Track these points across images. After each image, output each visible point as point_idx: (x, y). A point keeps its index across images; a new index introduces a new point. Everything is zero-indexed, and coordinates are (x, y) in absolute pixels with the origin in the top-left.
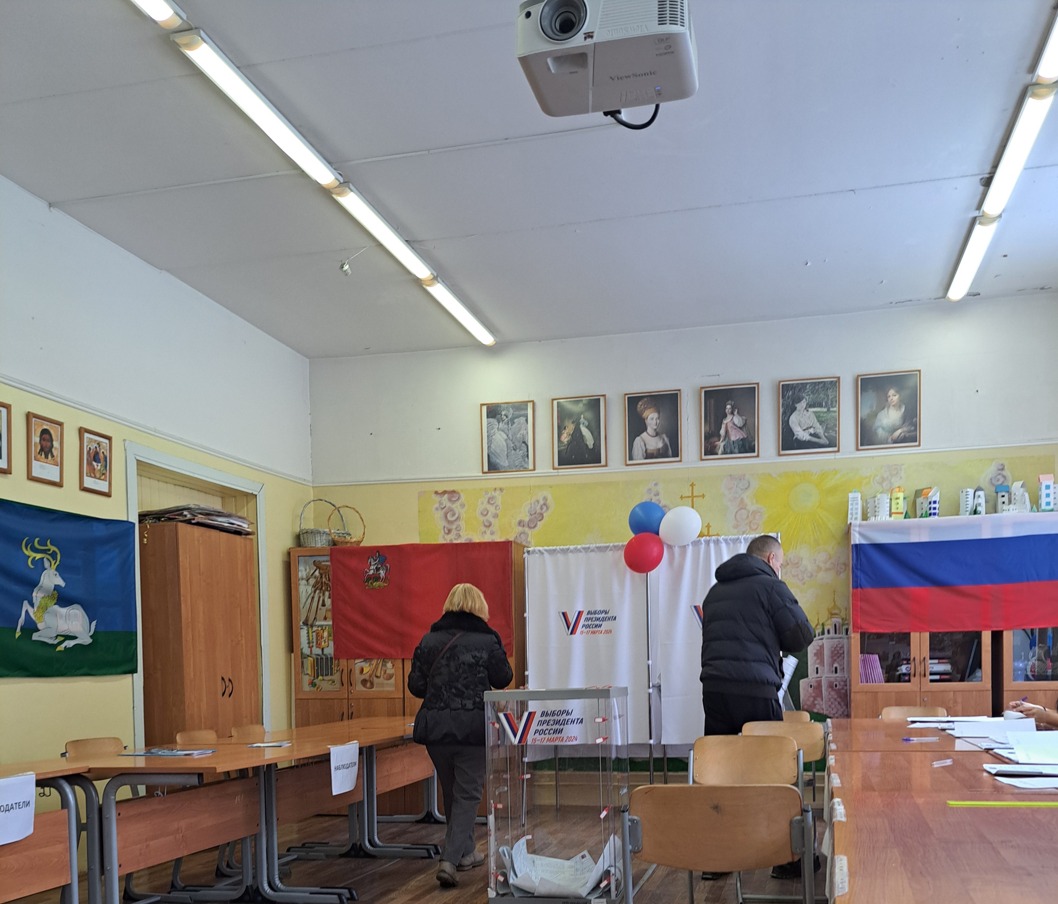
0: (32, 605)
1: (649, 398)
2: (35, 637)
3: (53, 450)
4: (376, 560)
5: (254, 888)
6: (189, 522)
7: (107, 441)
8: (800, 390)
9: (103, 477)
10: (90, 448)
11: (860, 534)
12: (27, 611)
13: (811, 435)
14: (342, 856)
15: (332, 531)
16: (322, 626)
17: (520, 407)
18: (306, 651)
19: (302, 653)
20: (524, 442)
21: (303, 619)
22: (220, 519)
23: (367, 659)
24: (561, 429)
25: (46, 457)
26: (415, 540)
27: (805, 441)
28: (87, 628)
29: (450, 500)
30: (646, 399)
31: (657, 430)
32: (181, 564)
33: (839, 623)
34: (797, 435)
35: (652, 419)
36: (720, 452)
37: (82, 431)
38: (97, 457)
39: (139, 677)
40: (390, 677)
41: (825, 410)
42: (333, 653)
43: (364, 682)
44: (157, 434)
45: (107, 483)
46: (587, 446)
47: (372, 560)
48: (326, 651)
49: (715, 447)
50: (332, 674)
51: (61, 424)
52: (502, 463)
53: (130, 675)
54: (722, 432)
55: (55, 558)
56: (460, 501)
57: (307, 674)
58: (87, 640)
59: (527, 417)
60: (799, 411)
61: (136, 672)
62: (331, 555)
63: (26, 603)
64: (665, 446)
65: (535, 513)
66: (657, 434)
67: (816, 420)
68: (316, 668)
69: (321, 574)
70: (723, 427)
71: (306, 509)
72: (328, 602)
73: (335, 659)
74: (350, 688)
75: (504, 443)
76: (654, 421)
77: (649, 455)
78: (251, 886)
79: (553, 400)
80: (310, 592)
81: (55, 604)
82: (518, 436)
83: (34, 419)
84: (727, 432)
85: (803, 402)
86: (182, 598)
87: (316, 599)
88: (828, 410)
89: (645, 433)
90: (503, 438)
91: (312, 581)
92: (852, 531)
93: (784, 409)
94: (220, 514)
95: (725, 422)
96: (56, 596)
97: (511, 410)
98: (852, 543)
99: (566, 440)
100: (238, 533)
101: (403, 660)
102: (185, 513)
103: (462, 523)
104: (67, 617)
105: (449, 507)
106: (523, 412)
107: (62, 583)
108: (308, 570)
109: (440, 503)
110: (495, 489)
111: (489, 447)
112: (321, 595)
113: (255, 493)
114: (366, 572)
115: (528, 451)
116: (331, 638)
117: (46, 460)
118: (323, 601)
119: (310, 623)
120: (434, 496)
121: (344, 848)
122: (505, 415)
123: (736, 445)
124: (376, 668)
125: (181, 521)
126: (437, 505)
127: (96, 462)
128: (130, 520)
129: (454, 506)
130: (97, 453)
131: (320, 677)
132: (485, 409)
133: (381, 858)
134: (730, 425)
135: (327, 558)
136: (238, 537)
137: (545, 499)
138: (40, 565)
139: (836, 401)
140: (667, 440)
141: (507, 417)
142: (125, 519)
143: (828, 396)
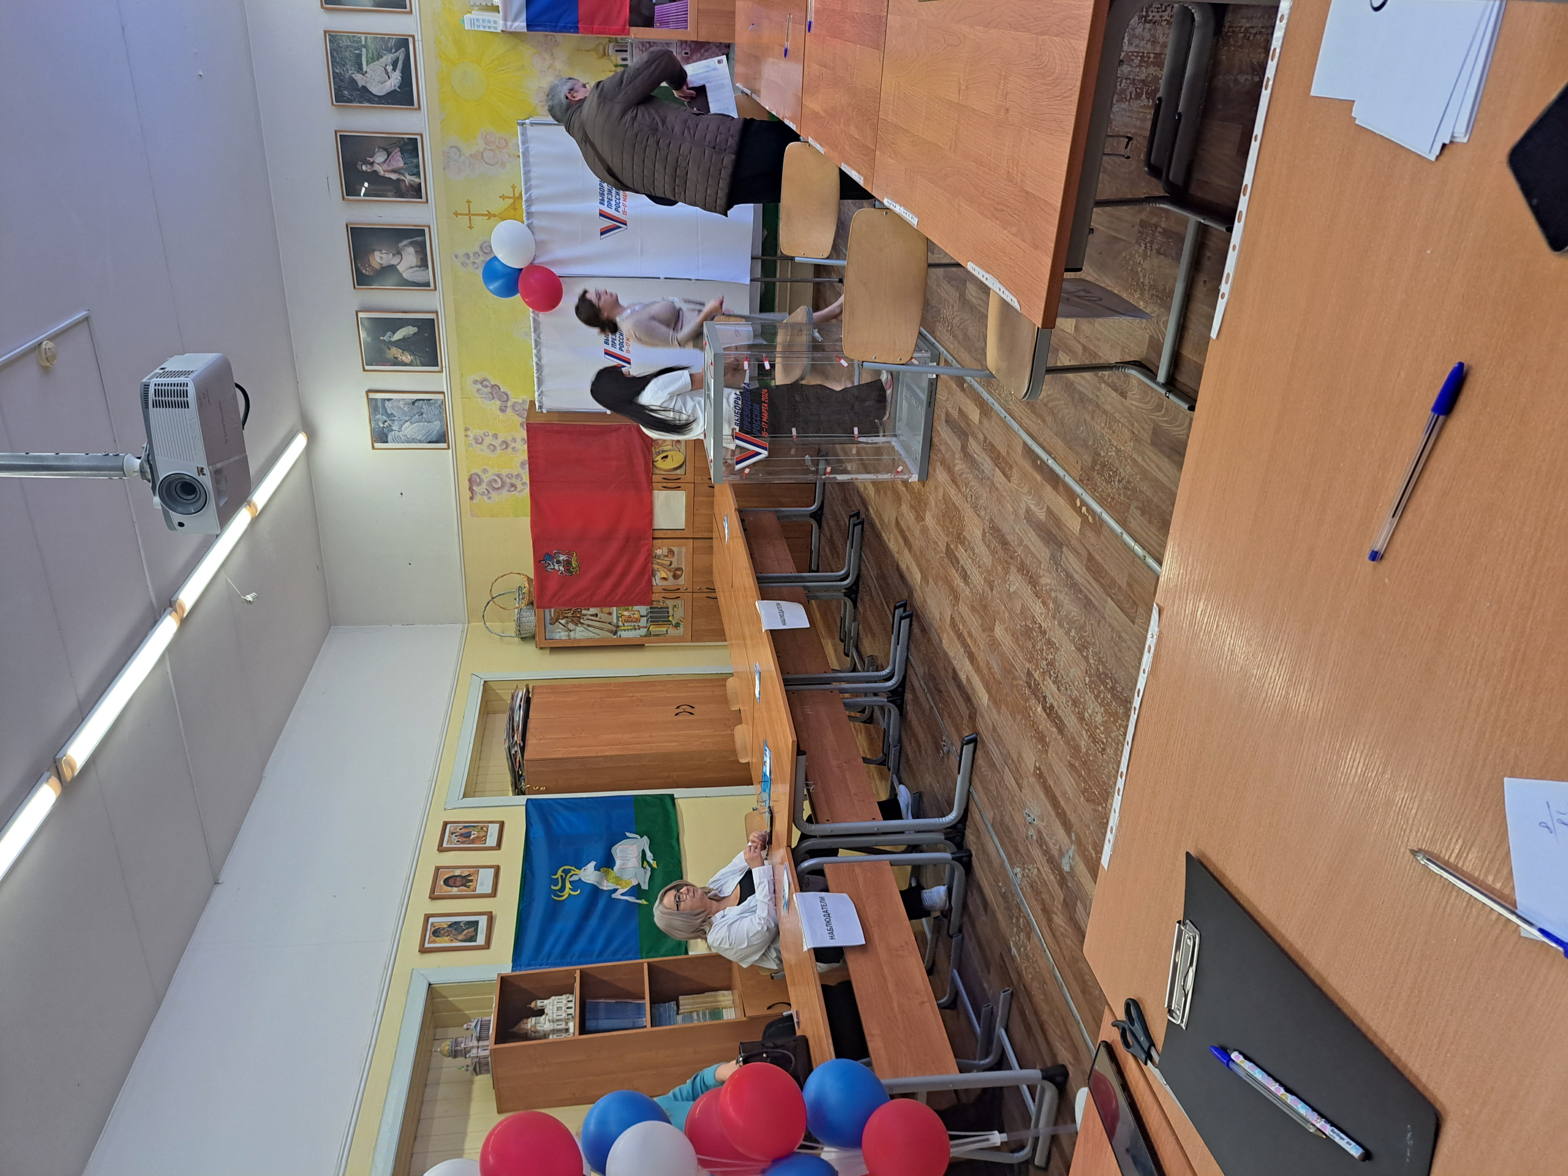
0: (615, 890)
1: (358, 261)
2: (645, 887)
3: (463, 875)
4: (549, 564)
5: (890, 694)
6: (523, 749)
7: (449, 826)
8: (342, 81)
9: (485, 829)
10: (458, 841)
11: (515, 20)
12: (622, 894)
13: (394, 69)
14: (855, 607)
15: (517, 605)
16: (618, 618)
17: (375, 407)
18: (643, 632)
19: (646, 636)
20: (413, 403)
21: (611, 635)
22: (516, 719)
23: (653, 574)
24: (396, 362)
25: (471, 881)
26: (525, 522)
27: (402, 77)
28: (634, 841)
29: (479, 484)
30: (359, 265)
31: (395, 253)
32: (565, 756)
33: (614, 46)
34: (395, 86)
35: (381, 258)
36: (417, 180)
37: (441, 849)
38: (466, 835)
39: (677, 792)
40: (671, 552)
41: (364, 50)
42: (646, 607)
43: (676, 577)
44: (435, 779)
45: (490, 825)
46: (414, 334)
47: (549, 567)
48: (644, 613)
49: (411, 185)
50: (668, 608)
51: (437, 869)
52: (438, 428)
53: (676, 800)
54: (394, 176)
55: (568, 871)
56: (480, 473)
57: (667, 631)
58: (645, 841)
59: (385, 399)
60: (366, 83)
61: (673, 795)
62: (544, 607)
63: (613, 896)
64: (411, 244)
65: (492, 394)
66: (399, 253)
67: (376, 63)
68: (661, 623)
69: (564, 618)
70: (387, 175)
71: (495, 632)
72: (593, 611)
73: (652, 604)
74: (682, 590)
75: (415, 425)
76: (384, 256)
77: (424, 264)
78: (888, 698)
79: (364, 370)
80: (583, 629)
81: (612, 869)
82: (406, 409)
83: (436, 893)
84: (394, 171)
85: (356, 78)
86: (600, 754)
87: (590, 623)
88: (364, 46)
89: (398, 267)
90: (409, 426)
91: (571, 626)
92: (512, 30)
93: (365, 100)
94: (511, 719)
95: (382, 173)
96: (606, 869)
97: (378, 416)
98: (525, 30)
99: (409, 357)
100: (528, 701)
101: (654, 538)
102: (513, 752)
103: (504, 472)
104: (625, 859)
105: (487, 485)
106: (380, 404)
107: (592, 864)
108: (560, 630)
109: (483, 494)
110: (466, 436)
111: (420, 442)
112: (585, 617)
113: (482, 683)
114: (562, 573)
115: (423, 400)
116: (630, 608)
117: (475, 881)
118: (592, 615)
119: (614, 629)
120: (474, 501)
121: (848, 604)
122: (384, 423)
123: (408, 161)
124: (662, 565)
125: (523, 756)
126: (485, 498)
127: (470, 836)
128: (524, 803)
129: (486, 480)
130: (461, 835)
131: (670, 619)
132: (377, 445)
133: (860, 570)
134: (385, 166)
135: (547, 611)
136: (533, 702)
137: (475, 382)
138: (576, 884)
139: (354, 37)
140: (405, 242)
141: (386, 421)
142: (524, 808)
143: (348, 47)
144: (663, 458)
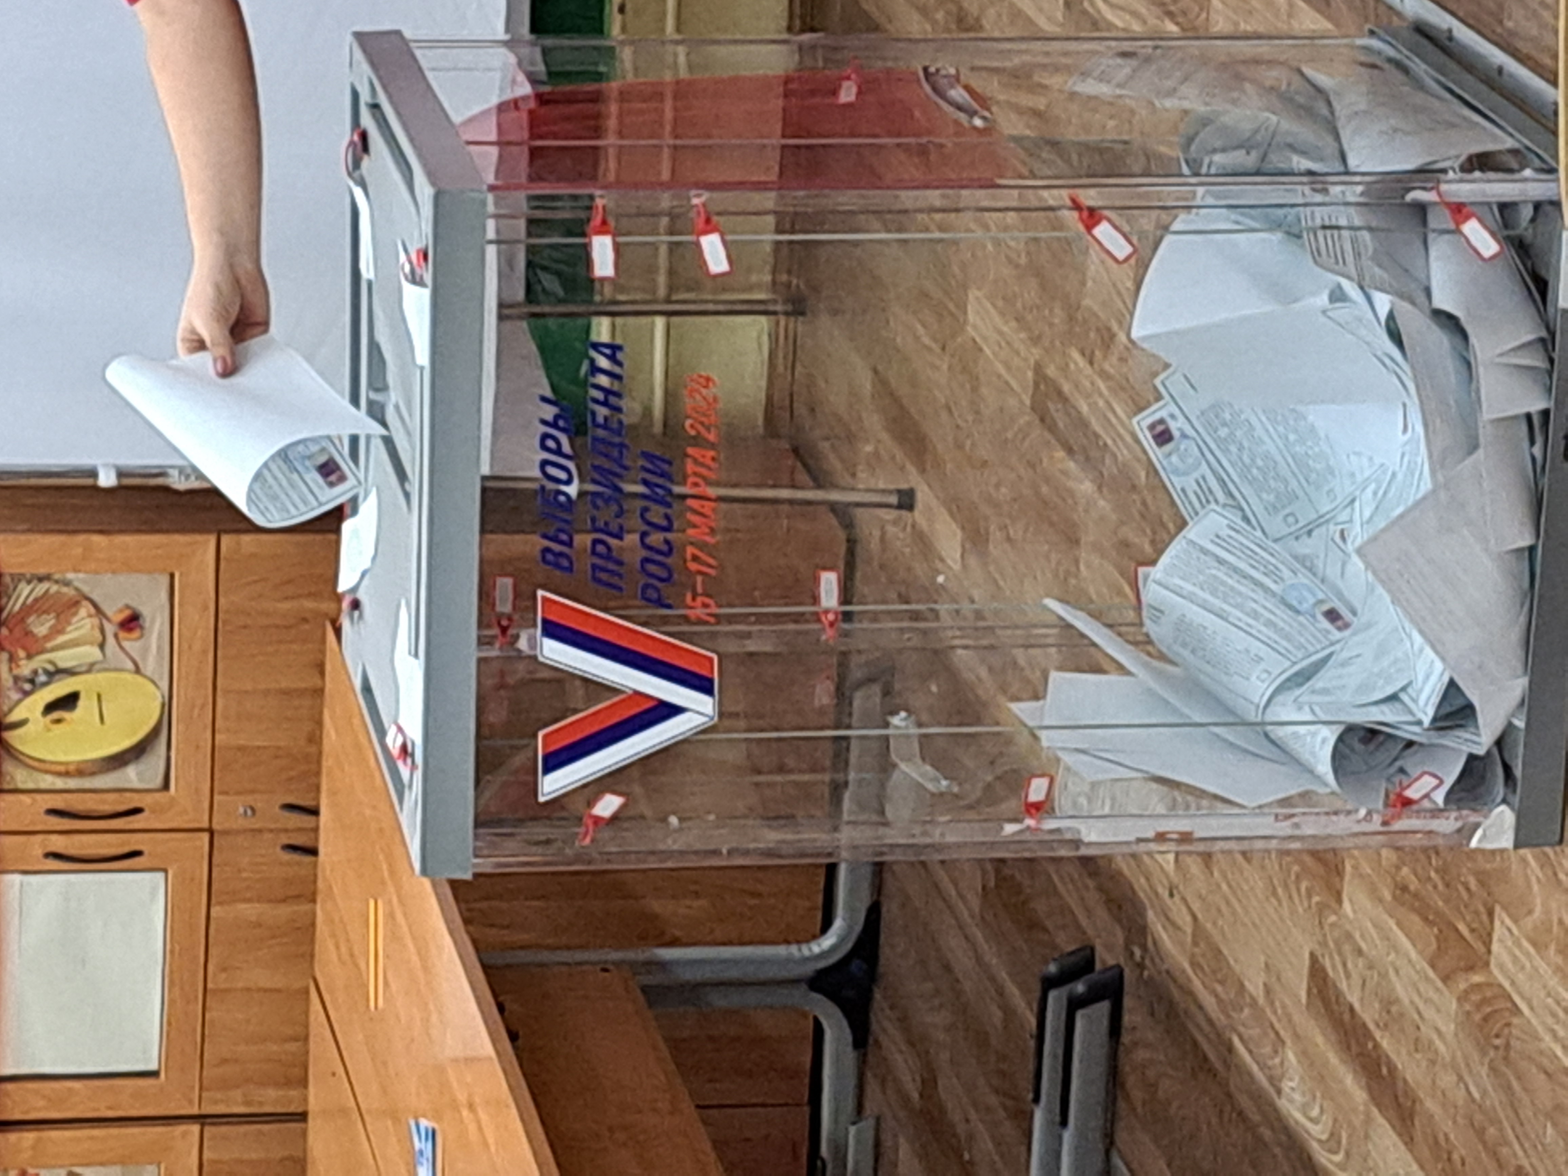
144: (51, 707)
